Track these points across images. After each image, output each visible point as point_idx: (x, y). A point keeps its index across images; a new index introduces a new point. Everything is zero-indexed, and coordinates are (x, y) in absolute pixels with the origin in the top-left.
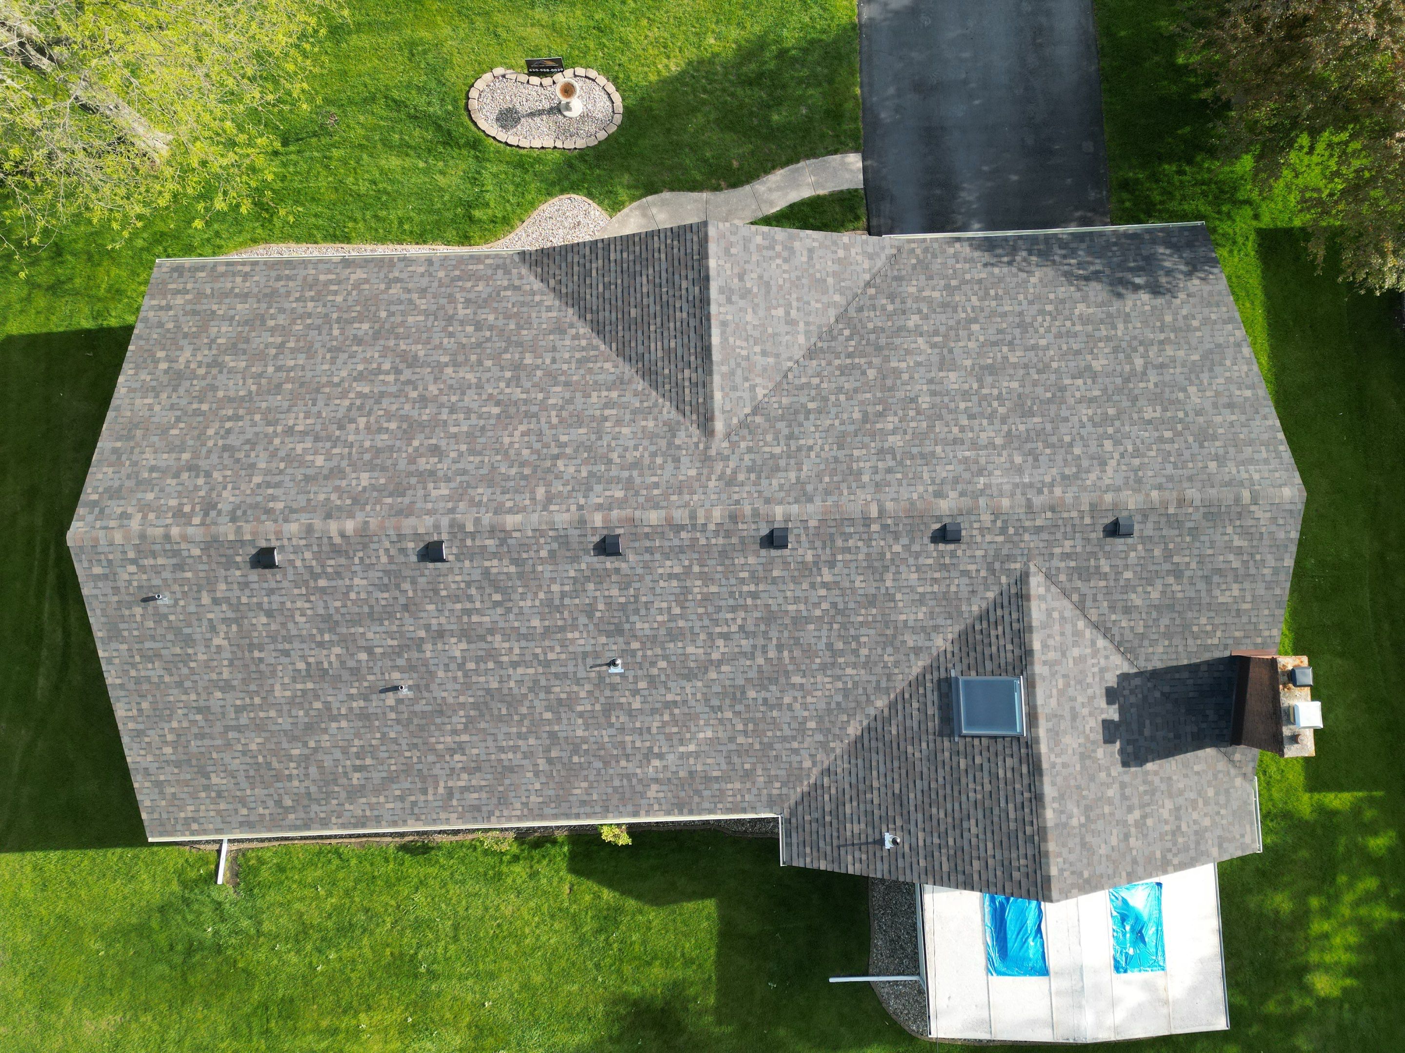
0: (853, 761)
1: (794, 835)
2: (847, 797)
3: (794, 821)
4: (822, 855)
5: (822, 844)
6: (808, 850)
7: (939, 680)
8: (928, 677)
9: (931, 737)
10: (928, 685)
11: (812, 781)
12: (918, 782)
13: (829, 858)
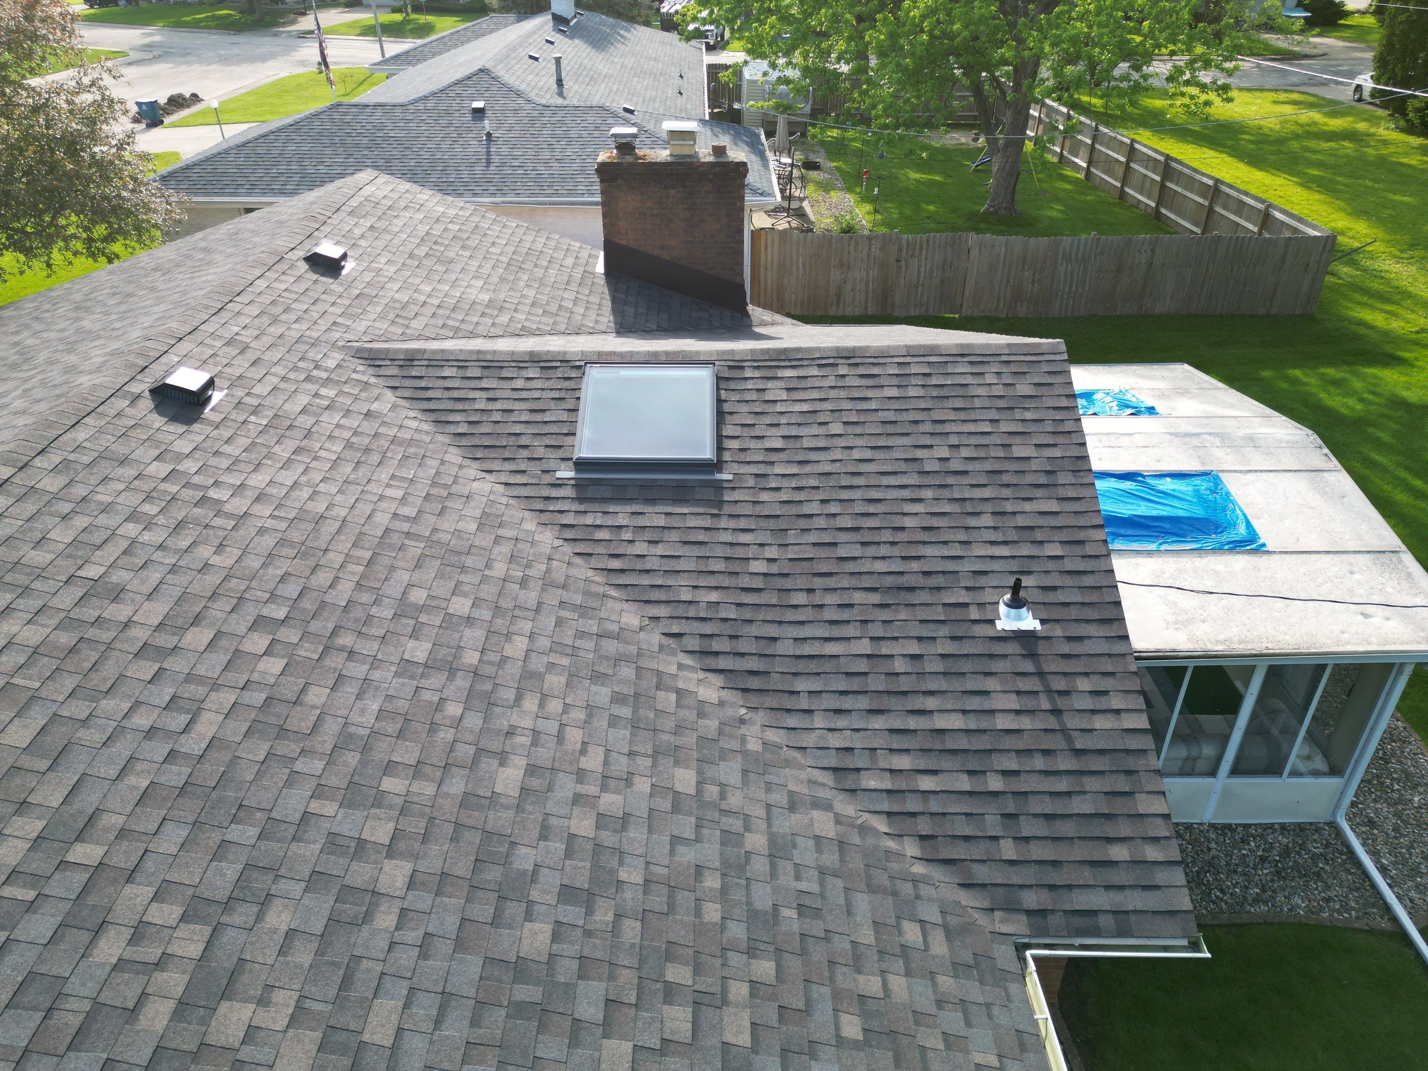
0: (804, 703)
1: (1081, 900)
2: (912, 723)
3: (1031, 900)
4: (1120, 806)
5: (1083, 806)
6: (1119, 853)
7: (580, 500)
8: (569, 519)
9: (723, 523)
10: (589, 520)
11: (881, 825)
12: (842, 552)
13: (1122, 784)
